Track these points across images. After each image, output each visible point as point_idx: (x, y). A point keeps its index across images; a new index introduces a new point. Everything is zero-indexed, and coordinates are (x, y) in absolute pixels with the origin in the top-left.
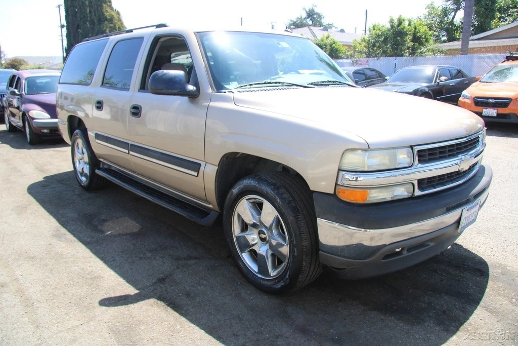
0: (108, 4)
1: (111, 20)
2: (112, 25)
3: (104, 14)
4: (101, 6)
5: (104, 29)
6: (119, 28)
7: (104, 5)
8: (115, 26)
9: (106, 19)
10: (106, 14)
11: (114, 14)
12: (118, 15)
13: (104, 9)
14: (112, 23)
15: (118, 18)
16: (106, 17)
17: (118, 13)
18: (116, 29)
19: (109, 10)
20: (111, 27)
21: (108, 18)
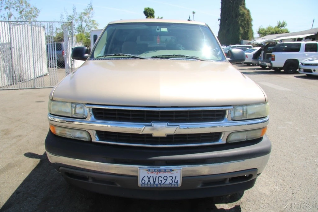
0: (243, 5)
1: (243, 15)
2: (243, 18)
3: (239, 12)
4: (238, 7)
5: (238, 21)
6: (247, 20)
7: (240, 6)
8: (245, 19)
9: (240, 15)
10: (241, 12)
11: (245, 11)
12: (248, 12)
13: (240, 8)
14: (243, 17)
15: (247, 14)
16: (240, 14)
17: (248, 11)
18: (245, 21)
19: (242, 9)
20: (242, 19)
21: (241, 14)
